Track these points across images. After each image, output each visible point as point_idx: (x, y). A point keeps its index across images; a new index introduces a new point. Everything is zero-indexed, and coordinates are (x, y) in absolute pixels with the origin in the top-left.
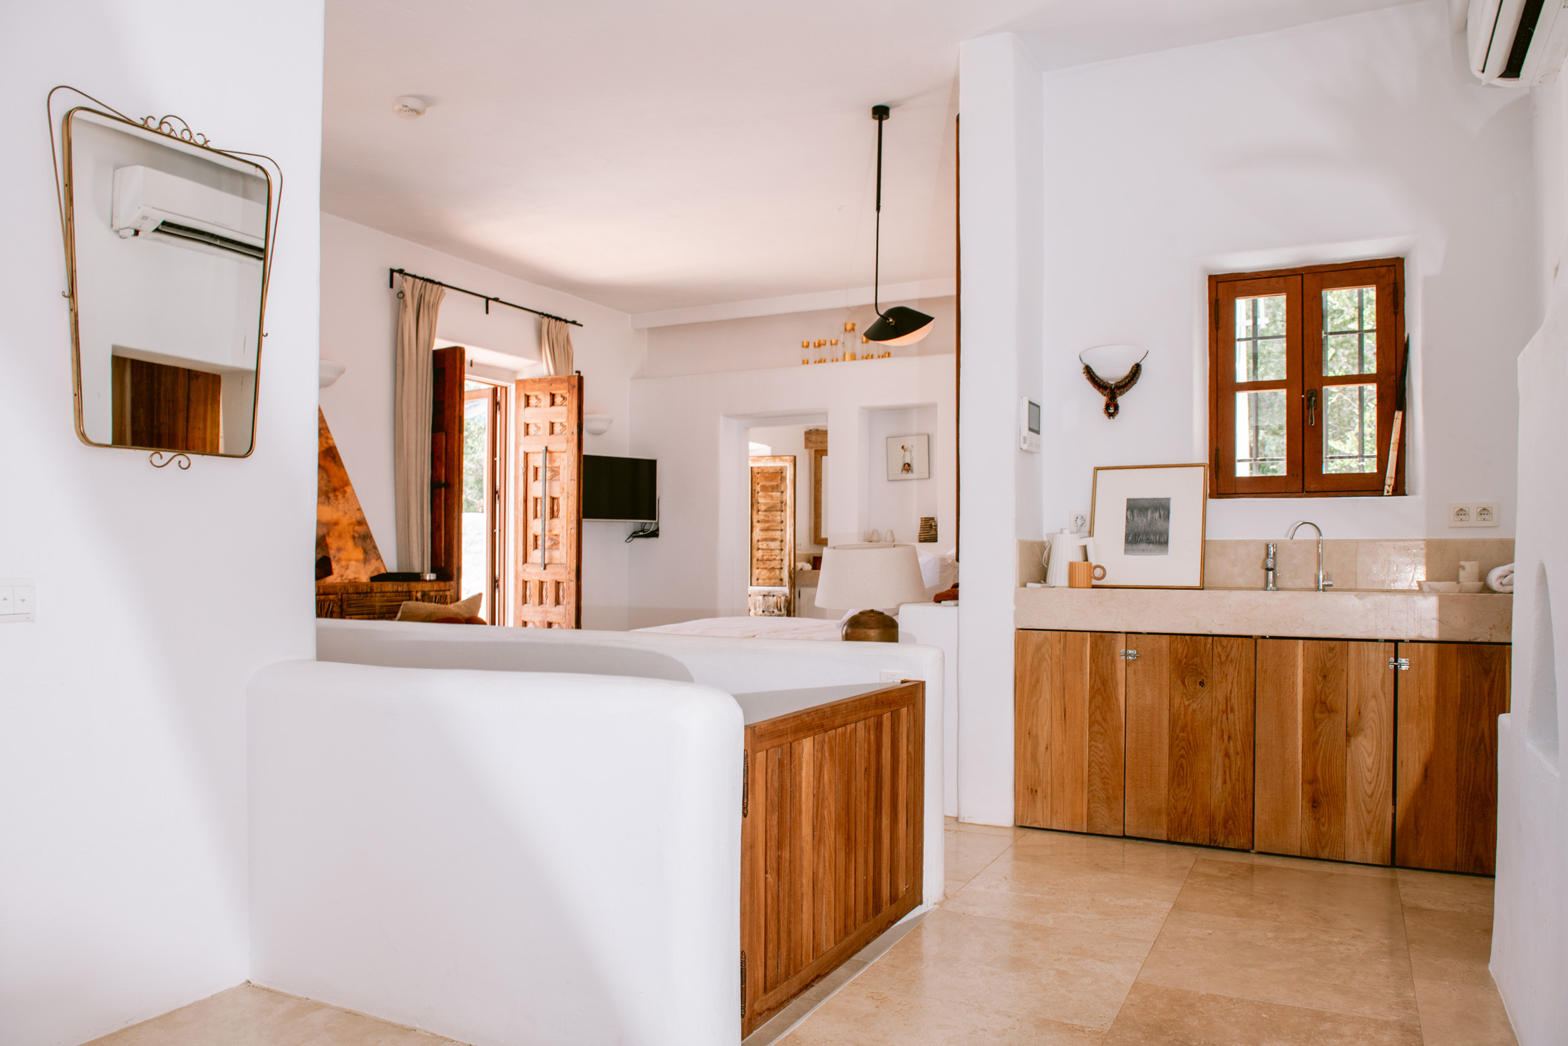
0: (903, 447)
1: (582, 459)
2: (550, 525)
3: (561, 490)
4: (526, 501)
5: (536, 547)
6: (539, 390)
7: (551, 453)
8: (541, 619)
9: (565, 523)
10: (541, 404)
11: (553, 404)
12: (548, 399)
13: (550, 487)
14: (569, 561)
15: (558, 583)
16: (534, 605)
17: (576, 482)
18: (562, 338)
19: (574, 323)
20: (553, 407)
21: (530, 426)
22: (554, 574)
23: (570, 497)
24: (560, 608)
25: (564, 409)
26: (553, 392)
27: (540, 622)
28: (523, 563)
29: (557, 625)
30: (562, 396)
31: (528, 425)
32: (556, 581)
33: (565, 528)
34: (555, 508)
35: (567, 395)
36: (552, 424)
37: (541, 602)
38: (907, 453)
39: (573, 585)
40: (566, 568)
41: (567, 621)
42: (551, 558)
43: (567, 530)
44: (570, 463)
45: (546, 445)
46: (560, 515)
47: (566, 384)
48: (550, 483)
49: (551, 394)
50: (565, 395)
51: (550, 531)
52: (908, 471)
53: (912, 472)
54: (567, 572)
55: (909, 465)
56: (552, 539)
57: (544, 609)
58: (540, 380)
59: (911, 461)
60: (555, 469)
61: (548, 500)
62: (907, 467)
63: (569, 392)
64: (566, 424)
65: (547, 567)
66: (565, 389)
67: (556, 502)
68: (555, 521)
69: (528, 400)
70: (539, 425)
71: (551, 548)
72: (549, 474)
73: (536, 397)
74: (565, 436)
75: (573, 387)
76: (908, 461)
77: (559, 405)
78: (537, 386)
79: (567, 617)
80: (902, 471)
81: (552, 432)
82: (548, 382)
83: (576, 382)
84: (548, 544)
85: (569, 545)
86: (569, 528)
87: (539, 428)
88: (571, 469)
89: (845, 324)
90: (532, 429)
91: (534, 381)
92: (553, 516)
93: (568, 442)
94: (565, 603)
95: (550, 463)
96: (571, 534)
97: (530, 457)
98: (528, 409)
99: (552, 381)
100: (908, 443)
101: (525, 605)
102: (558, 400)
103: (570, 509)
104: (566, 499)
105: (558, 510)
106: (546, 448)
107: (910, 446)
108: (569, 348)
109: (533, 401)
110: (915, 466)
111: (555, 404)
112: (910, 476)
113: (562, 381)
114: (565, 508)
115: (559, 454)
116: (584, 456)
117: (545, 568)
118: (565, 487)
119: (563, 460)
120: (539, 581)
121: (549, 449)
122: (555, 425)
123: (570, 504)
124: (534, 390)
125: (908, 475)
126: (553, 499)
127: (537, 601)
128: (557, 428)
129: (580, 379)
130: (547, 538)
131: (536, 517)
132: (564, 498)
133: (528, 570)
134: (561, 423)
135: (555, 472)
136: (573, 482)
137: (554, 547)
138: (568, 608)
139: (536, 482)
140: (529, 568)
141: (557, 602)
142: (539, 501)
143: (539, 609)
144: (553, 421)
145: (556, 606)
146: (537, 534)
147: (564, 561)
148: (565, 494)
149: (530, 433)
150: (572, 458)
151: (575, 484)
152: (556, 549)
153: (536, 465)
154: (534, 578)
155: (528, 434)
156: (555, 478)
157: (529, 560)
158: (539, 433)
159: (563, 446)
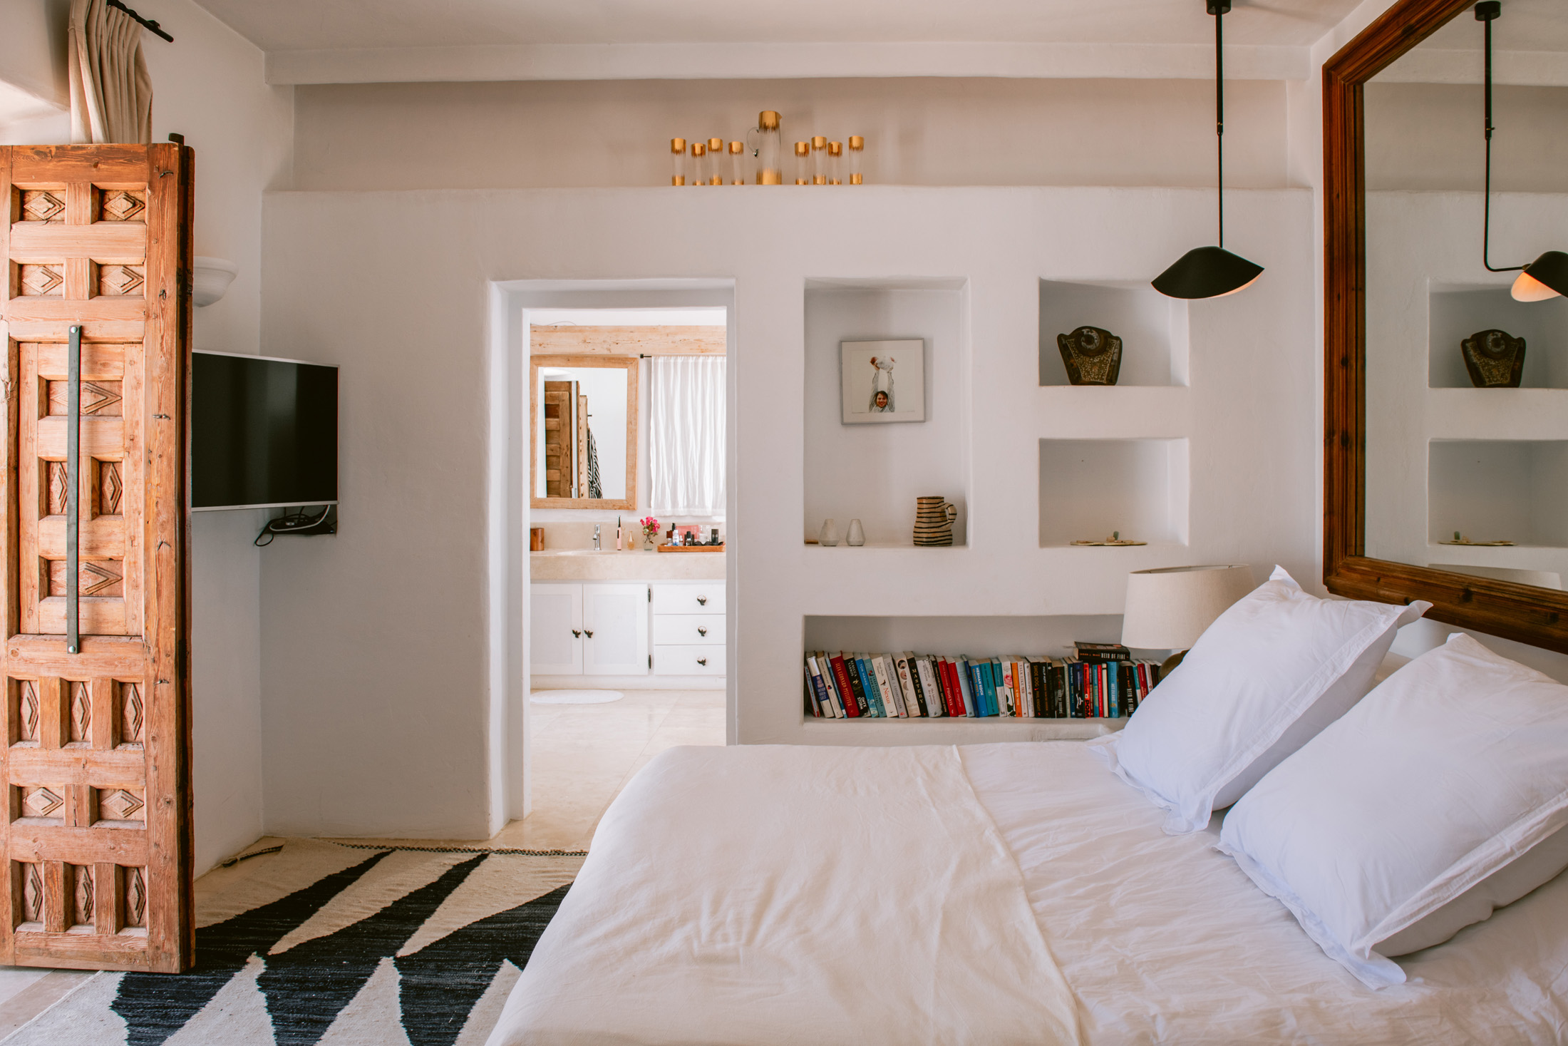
0: (873, 361)
1: (190, 362)
2: (92, 532)
3: (128, 443)
4: (15, 468)
5: (48, 590)
6: (56, 178)
7: (93, 343)
8: (70, 781)
9: (141, 529)
10: (65, 214)
11: (100, 214)
12: (86, 204)
13: (93, 432)
14: (153, 630)
15: (119, 689)
16: (45, 746)
17: (174, 421)
18: (123, 56)
19: (153, 26)
20: (100, 226)
21: (27, 271)
22: (109, 663)
23: (156, 461)
24: (129, 754)
25: (134, 231)
26: (102, 185)
27: (67, 789)
28: (10, 635)
29: (120, 794)
30: (128, 197)
31: (21, 267)
32: (114, 681)
33: (140, 541)
34: (108, 489)
35: (145, 196)
36: (98, 270)
37: (68, 736)
38: (883, 373)
39: (168, 692)
40: (146, 646)
41: (152, 786)
42: (96, 620)
43: (147, 549)
44: (156, 372)
45: (79, 323)
46: (124, 505)
47: (144, 166)
48: (92, 423)
49: (94, 188)
50: (139, 196)
51: (92, 549)
52: (883, 407)
53: (892, 409)
54: (150, 657)
55: (885, 395)
56: (97, 571)
57: (76, 755)
58: (62, 152)
59: (890, 389)
60: (106, 386)
61: (86, 468)
62: (882, 400)
63: (151, 187)
64: (143, 271)
65: (87, 645)
66: (141, 180)
67: (109, 473)
68: (107, 523)
69: (23, 203)
70: (56, 270)
71: (94, 593)
72: (87, 399)
73: (49, 196)
74: (138, 301)
75: (165, 174)
76: (883, 386)
77: (118, 220)
78: (51, 166)
79: (152, 774)
80: (871, 406)
81: (97, 289)
82: (86, 158)
83: (174, 163)
84: (87, 581)
85: (153, 585)
86: (154, 543)
87: (55, 278)
88: (157, 387)
89: (761, 115)
90: (34, 280)
91: (41, 153)
92: (100, 508)
93: (148, 317)
94: (142, 735)
95: (92, 370)
96: (158, 558)
97: (28, 353)
98: (19, 226)
99: (98, 157)
100: (885, 352)
101: (19, 744)
102: (117, 205)
103: (154, 494)
104: (142, 465)
105: (117, 494)
106: (81, 330)
107: (887, 361)
108: (142, 85)
109: (36, 205)
110: (898, 399)
111: (108, 216)
112: (887, 416)
113: (129, 157)
114: (140, 490)
115: (119, 348)
116: (195, 355)
117: (79, 649)
118: (140, 434)
119: (132, 363)
120: (62, 680)
121: (88, 333)
122: (106, 270)
123: (156, 480)
124: (41, 177)
125: (883, 414)
126: (100, 466)
127: (55, 733)
128: (113, 281)
129: (187, 156)
130: (82, 566)
131: (46, 510)
132: (135, 464)
133: (24, 653)
134: (125, 266)
135: (107, 396)
136: (164, 421)
137: (104, 591)
138: (153, 751)
139: (47, 422)
140: (27, 649)
141: (120, 736)
142: (56, 469)
143: (63, 754)
144: (100, 260)
145: (114, 747)
146: (50, 557)
147: (138, 627)
148: (140, 453)
149: (26, 290)
150: (160, 361)
151: (169, 428)
152: (110, 595)
153: (47, 374)
154: (44, 673)
155: (20, 292)
156: (105, 410)
157: (29, 624)
158: (56, 291)
159: (134, 328)
